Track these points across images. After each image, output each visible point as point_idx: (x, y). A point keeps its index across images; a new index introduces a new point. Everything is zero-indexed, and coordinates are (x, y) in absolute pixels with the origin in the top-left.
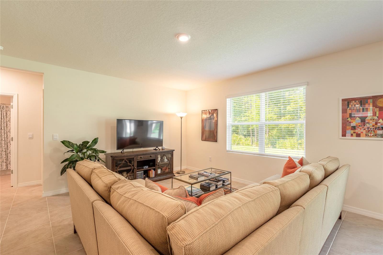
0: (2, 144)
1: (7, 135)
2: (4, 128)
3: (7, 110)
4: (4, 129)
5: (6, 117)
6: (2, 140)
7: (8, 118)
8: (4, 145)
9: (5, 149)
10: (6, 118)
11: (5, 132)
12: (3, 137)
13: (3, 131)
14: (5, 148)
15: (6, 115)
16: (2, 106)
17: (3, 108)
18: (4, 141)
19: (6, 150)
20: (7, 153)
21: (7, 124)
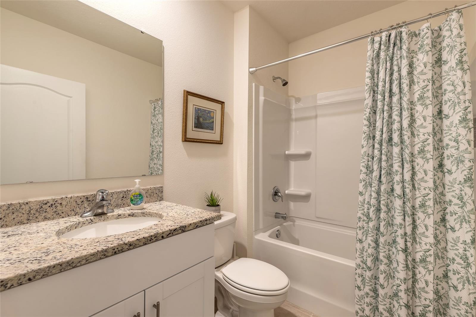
0: (393, 212)
1: (413, 168)
2: (401, 136)
3: (412, 49)
4: (402, 142)
5: (412, 83)
6: (392, 190)
7: (416, 87)
8: (398, 220)
9: (406, 241)
10: (410, 85)
11: (407, 157)
12: (397, 178)
13: (396, 150)
14: (405, 234)
15: (410, 73)
16: (393, 36)
17: (398, 42)
18: (399, 196)
19: (409, 244)
20: (414, 260)
21: (412, 115)
